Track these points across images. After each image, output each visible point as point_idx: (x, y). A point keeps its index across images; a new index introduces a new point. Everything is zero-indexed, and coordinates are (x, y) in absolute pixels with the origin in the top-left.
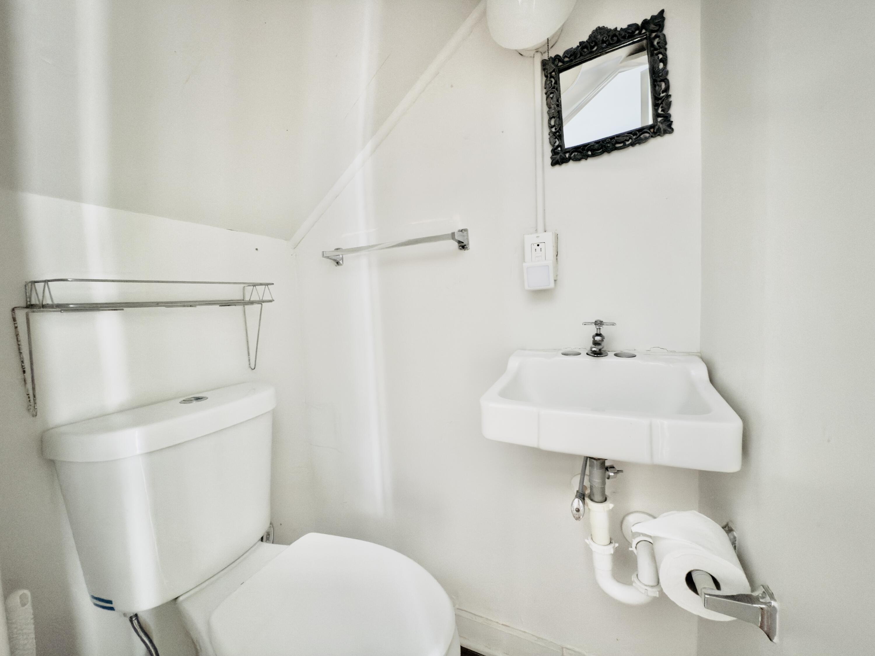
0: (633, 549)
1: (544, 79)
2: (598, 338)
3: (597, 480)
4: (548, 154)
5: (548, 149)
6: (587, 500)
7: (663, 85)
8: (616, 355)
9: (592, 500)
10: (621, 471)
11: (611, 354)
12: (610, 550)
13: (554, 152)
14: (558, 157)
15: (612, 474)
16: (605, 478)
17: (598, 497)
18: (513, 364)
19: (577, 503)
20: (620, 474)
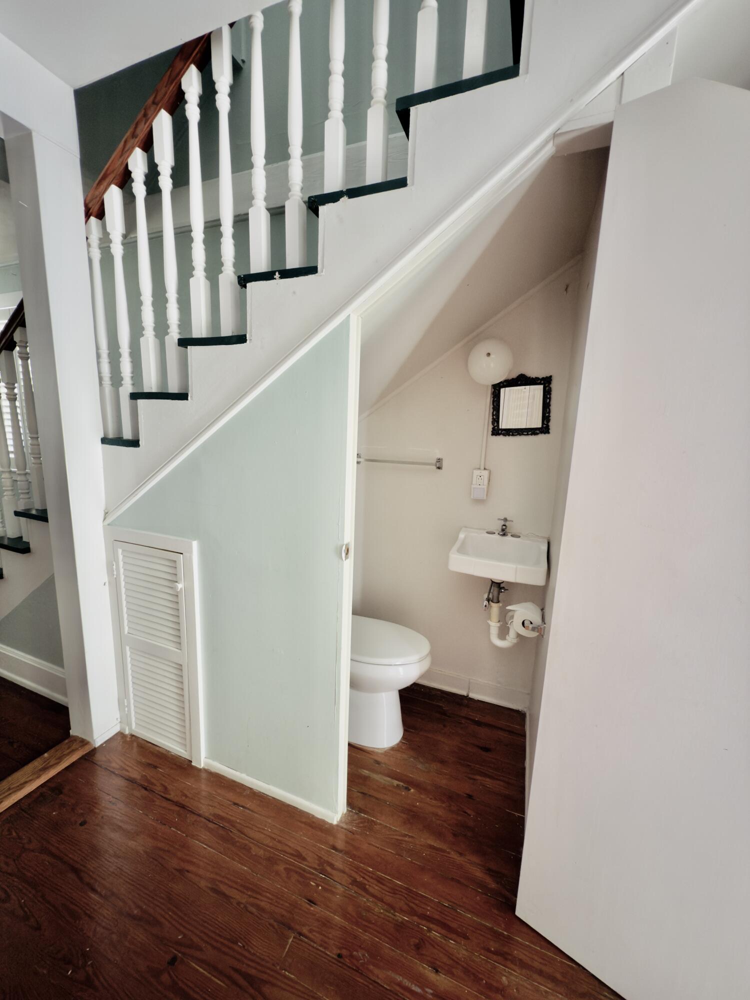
0: (509, 625)
1: (493, 390)
2: (504, 527)
3: (496, 593)
4: (491, 430)
5: (491, 427)
6: (490, 602)
7: (548, 410)
8: (512, 536)
9: (493, 602)
10: (507, 590)
11: (509, 535)
12: (498, 625)
13: (493, 429)
14: (495, 432)
15: (503, 590)
16: (499, 592)
17: (495, 601)
18: (462, 536)
19: (486, 603)
20: (506, 591)
